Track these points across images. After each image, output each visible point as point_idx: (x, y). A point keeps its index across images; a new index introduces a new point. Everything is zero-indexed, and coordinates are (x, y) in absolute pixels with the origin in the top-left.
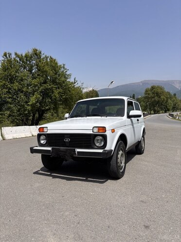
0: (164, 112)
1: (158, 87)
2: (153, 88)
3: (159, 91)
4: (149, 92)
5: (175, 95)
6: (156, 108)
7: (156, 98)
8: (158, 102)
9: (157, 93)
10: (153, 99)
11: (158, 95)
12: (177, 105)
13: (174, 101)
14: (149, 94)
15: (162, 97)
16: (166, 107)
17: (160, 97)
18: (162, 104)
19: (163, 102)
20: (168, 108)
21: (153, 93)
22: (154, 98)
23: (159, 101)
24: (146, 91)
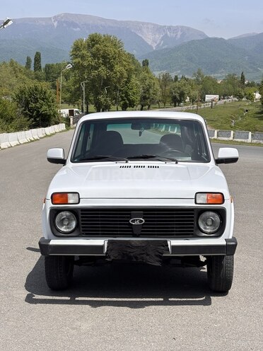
0: (120, 108)
1: (108, 39)
2: (94, 40)
3: (111, 50)
4: (84, 52)
5: (146, 63)
6: (102, 98)
7: (103, 71)
8: (107, 82)
9: (104, 57)
10: (95, 73)
11: (107, 60)
12: (151, 91)
13: (143, 80)
14: (83, 57)
15: (118, 68)
16: (127, 95)
17: (111, 68)
18: (116, 88)
19: (119, 82)
20: (132, 98)
21: (94, 56)
22: (96, 69)
23: (109, 79)
24: (77, 48)
